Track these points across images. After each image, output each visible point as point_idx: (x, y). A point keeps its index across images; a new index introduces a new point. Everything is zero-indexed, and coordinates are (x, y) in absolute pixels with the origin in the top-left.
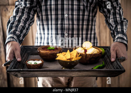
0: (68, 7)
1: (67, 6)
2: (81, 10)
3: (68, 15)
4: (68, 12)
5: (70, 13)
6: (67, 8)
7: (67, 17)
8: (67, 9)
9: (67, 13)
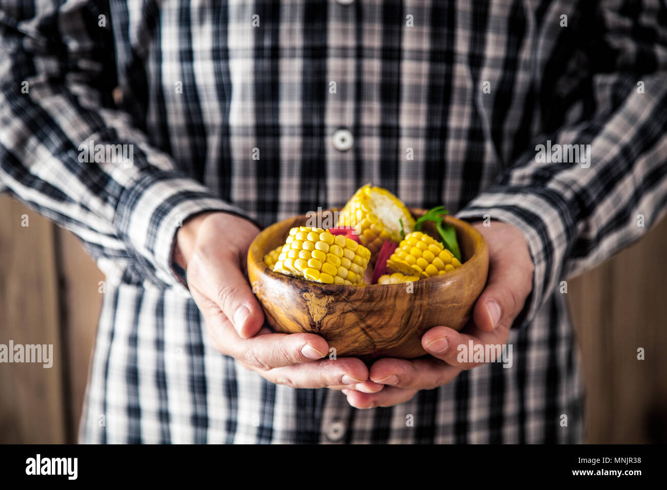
0: (359, 71)
1: (351, 64)
2: (456, 97)
3: (357, 131)
4: (358, 112)
5: (372, 118)
6: (351, 78)
7: (344, 151)
8: (351, 91)
9: (349, 120)
